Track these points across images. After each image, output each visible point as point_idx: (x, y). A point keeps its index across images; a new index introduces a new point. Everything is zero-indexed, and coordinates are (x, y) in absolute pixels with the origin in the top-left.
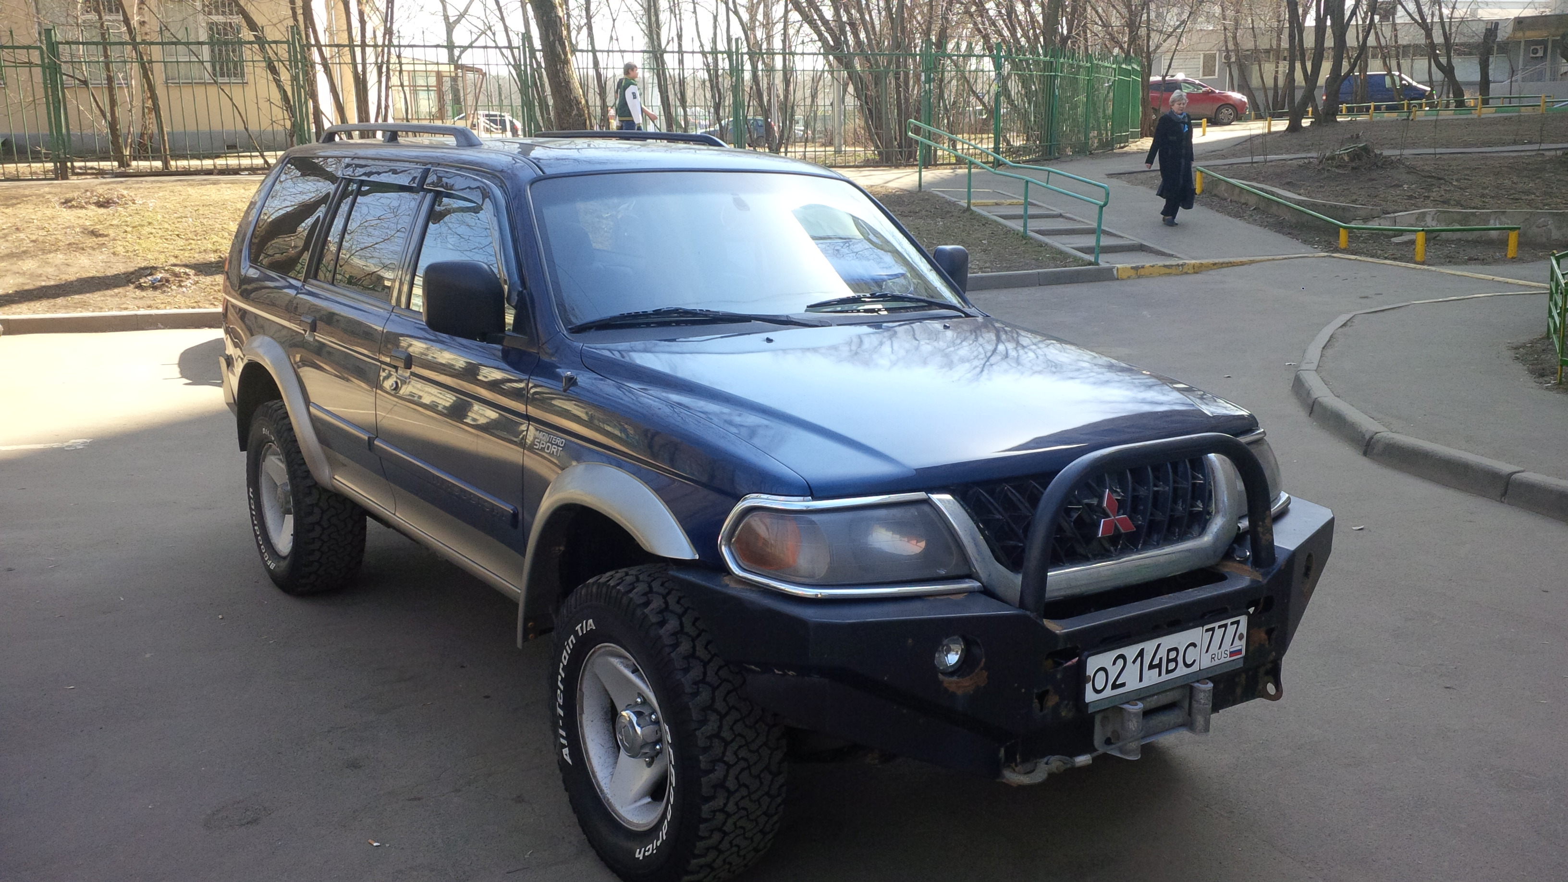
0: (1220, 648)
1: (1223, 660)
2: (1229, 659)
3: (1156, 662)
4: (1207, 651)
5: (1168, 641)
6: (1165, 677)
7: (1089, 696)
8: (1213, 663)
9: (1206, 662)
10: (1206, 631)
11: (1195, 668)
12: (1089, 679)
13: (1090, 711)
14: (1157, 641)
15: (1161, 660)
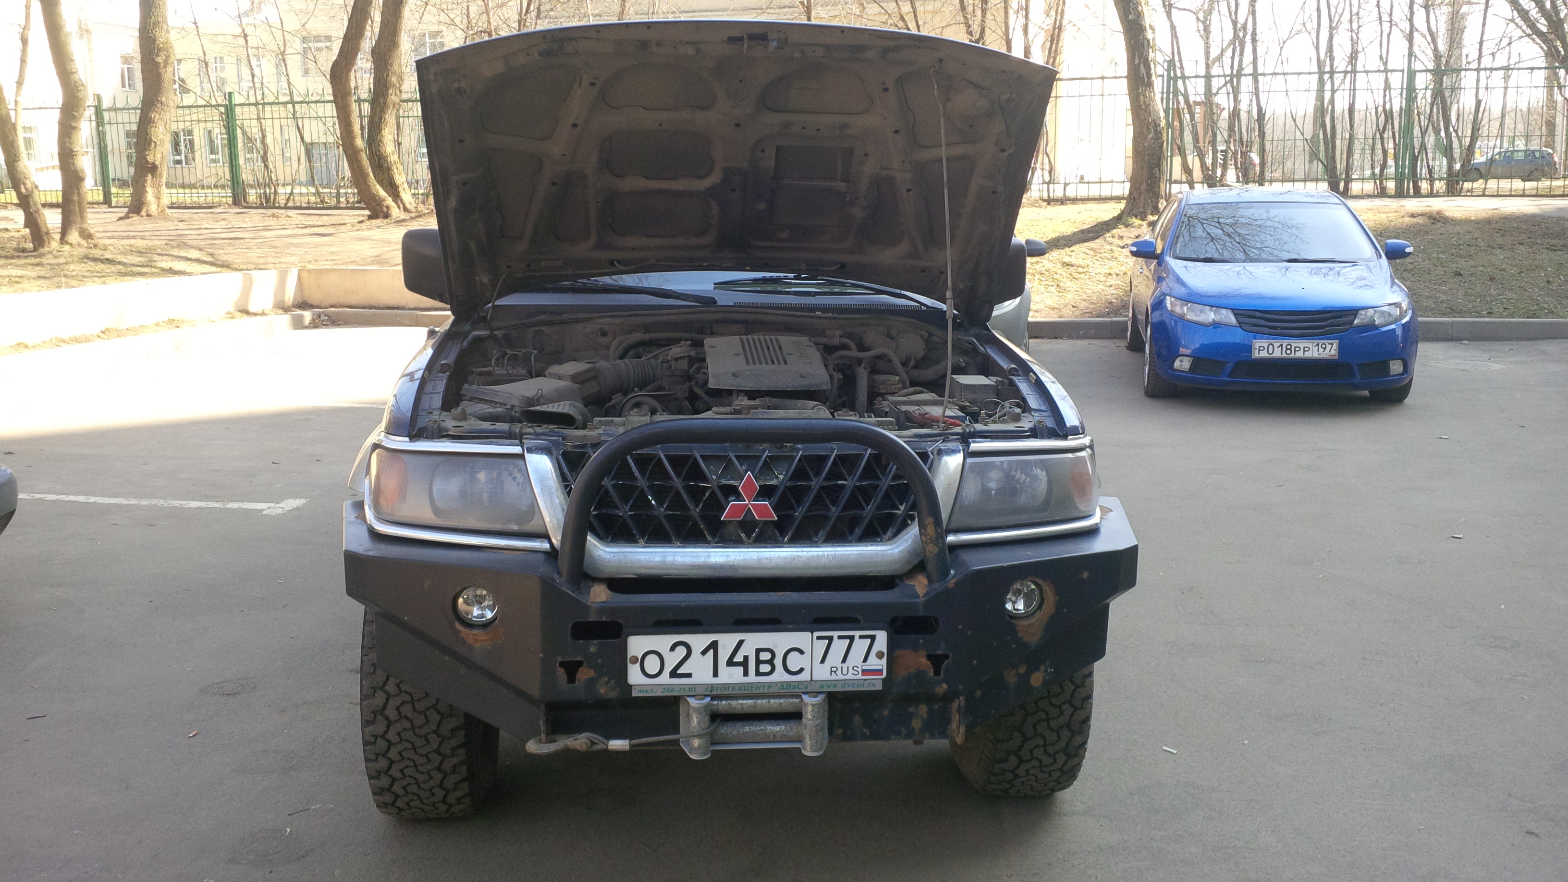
0: (844, 661)
1: (850, 676)
2: (860, 676)
3: (739, 658)
4: (823, 661)
5: (754, 641)
6: (752, 678)
7: (634, 676)
8: (834, 677)
9: (822, 673)
10: (819, 638)
11: (805, 676)
12: (634, 660)
13: (635, 694)
14: (738, 637)
15: (746, 658)
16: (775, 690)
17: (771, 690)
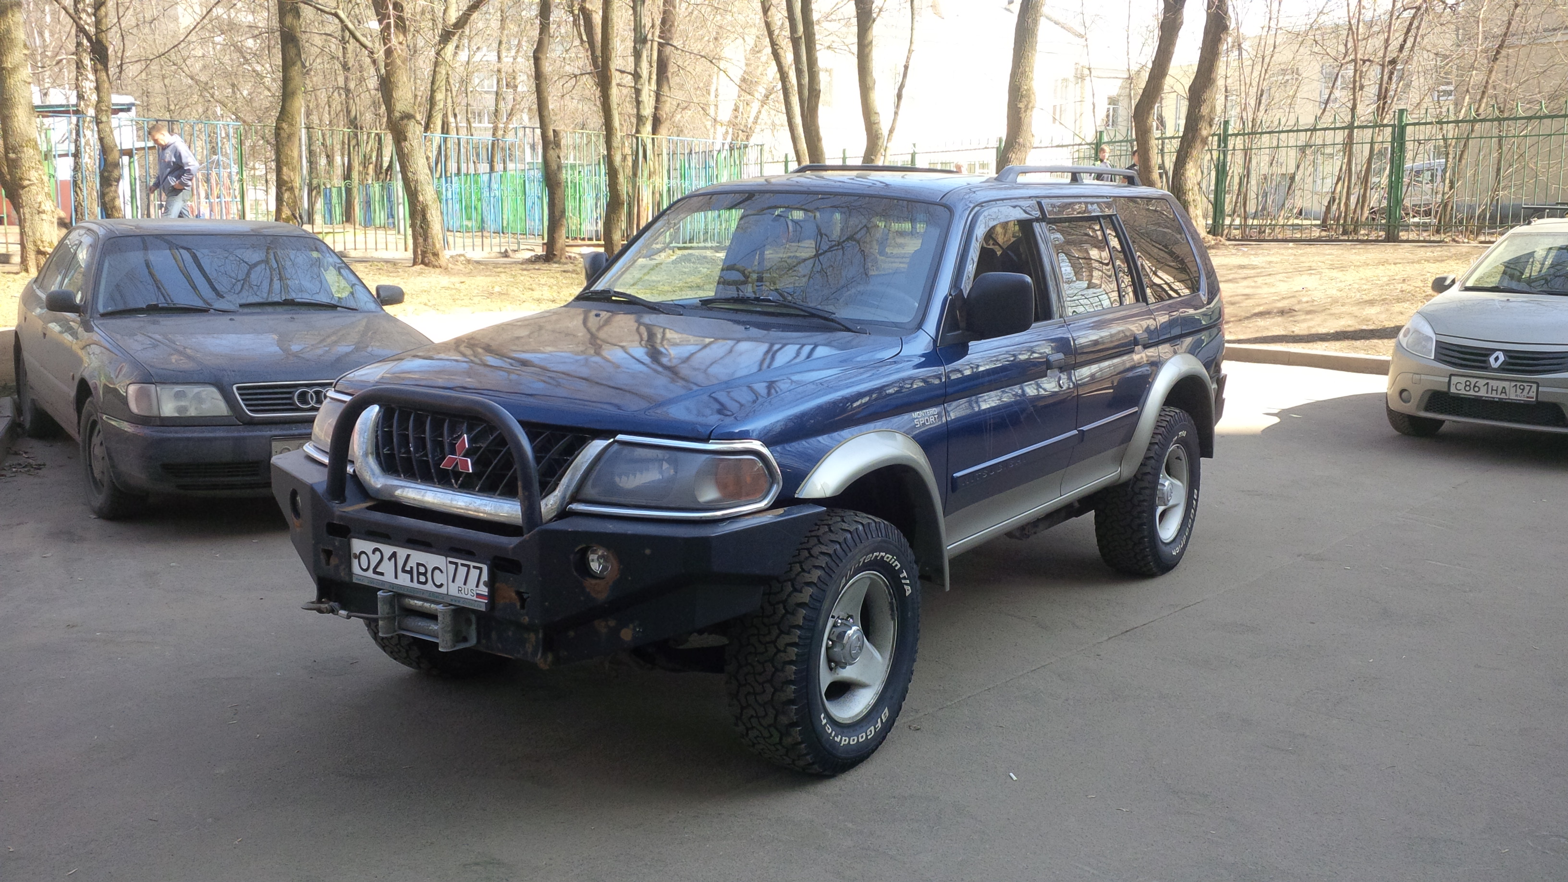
0: (465, 584)
1: (469, 597)
2: (474, 598)
3: (407, 568)
4: (453, 581)
5: (418, 557)
6: (415, 585)
7: (356, 569)
8: (460, 595)
9: (453, 590)
10: (450, 562)
11: (443, 590)
12: (356, 556)
13: (354, 581)
14: (409, 551)
15: (412, 568)
16: (425, 596)
17: (424, 596)
